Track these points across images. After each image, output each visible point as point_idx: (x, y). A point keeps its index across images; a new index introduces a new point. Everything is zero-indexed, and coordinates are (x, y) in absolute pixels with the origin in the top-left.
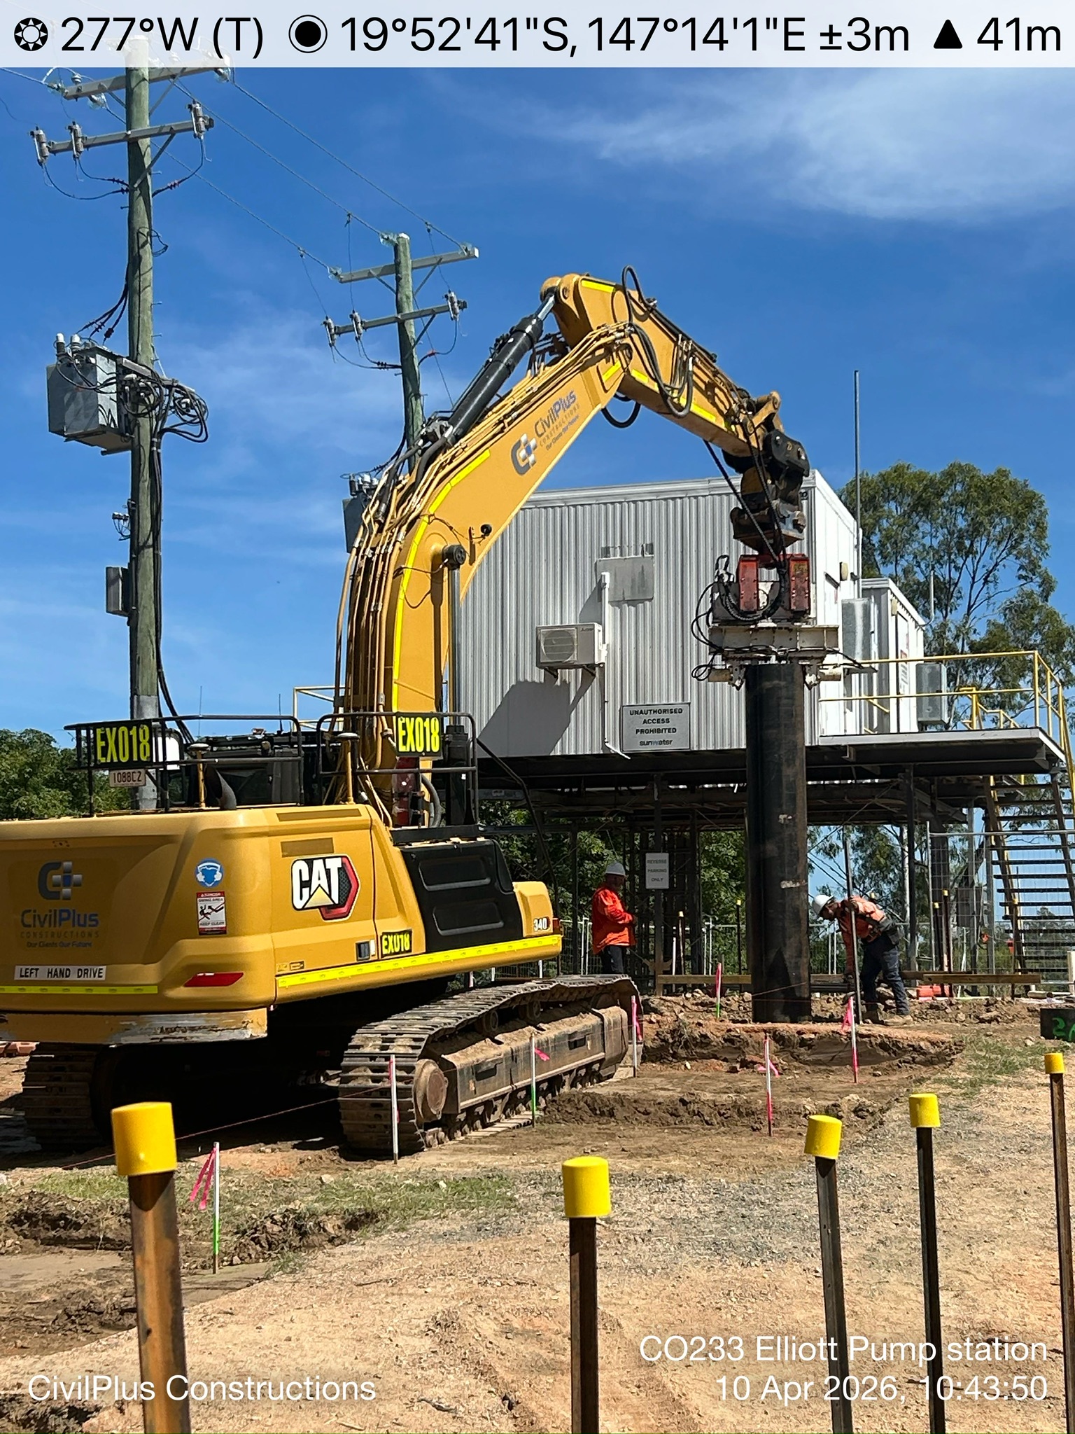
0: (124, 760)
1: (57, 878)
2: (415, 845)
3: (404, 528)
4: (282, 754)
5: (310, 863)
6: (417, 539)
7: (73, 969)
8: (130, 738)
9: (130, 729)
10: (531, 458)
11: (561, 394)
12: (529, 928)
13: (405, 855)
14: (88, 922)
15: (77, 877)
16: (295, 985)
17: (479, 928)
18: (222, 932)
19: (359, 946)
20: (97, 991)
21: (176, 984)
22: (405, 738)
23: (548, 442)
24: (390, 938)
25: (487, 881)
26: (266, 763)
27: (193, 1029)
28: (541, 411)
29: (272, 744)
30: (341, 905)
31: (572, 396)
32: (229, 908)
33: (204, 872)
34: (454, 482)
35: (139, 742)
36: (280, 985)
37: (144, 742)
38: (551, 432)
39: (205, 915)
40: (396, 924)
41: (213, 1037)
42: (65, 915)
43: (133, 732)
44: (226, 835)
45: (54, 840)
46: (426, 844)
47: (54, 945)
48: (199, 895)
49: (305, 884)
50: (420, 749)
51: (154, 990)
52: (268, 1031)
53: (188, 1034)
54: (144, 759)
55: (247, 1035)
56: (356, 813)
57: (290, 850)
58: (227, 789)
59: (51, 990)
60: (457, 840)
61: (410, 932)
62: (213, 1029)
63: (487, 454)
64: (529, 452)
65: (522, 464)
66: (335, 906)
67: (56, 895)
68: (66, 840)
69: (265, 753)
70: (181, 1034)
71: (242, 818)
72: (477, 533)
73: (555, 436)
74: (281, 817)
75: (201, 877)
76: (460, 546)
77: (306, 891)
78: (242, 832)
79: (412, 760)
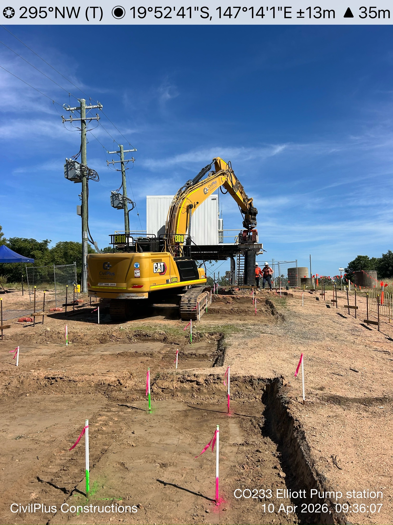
0: (120, 242)
1: (107, 265)
2: (178, 260)
3: (182, 199)
4: (152, 242)
5: (157, 264)
6: (184, 202)
7: (110, 284)
8: (122, 238)
9: (122, 236)
10: (207, 192)
11: (214, 181)
12: (200, 278)
13: (176, 262)
14: (113, 275)
15: (110, 265)
16: (154, 288)
17: (191, 277)
18: (139, 277)
19: (167, 280)
20: (114, 288)
21: (130, 287)
22: (177, 239)
23: (211, 189)
24: (173, 279)
25: (192, 268)
26: (149, 243)
27: (133, 296)
28: (210, 183)
29: (151, 240)
30: (163, 272)
31: (216, 182)
32: (141, 273)
33: (136, 265)
34: (192, 193)
35: (123, 239)
36: (151, 288)
37: (124, 239)
38: (212, 187)
39: (136, 274)
40: (174, 276)
41: (137, 298)
42: (108, 273)
43: (122, 237)
44: (140, 258)
45: (106, 258)
46: (180, 260)
47: (106, 279)
48: (135, 270)
49: (156, 268)
50: (180, 242)
51: (125, 288)
52: (148, 297)
53: (132, 297)
54: (124, 242)
55: (144, 298)
56: (167, 254)
57: (154, 261)
58: (141, 248)
59: (105, 288)
60: (187, 260)
61: (177, 278)
62: (137, 296)
63: (199, 189)
64: (207, 190)
65: (205, 192)
66: (162, 272)
67: (106, 269)
68: (108, 258)
69: (149, 242)
70: (131, 297)
71: (144, 254)
72: (196, 203)
73: (212, 188)
74: (151, 254)
75: (135, 266)
76: (192, 204)
77: (156, 269)
78: (143, 257)
79: (178, 244)
